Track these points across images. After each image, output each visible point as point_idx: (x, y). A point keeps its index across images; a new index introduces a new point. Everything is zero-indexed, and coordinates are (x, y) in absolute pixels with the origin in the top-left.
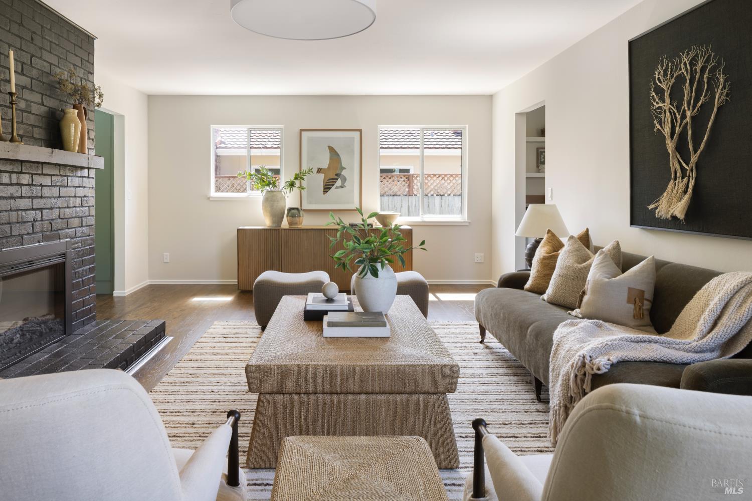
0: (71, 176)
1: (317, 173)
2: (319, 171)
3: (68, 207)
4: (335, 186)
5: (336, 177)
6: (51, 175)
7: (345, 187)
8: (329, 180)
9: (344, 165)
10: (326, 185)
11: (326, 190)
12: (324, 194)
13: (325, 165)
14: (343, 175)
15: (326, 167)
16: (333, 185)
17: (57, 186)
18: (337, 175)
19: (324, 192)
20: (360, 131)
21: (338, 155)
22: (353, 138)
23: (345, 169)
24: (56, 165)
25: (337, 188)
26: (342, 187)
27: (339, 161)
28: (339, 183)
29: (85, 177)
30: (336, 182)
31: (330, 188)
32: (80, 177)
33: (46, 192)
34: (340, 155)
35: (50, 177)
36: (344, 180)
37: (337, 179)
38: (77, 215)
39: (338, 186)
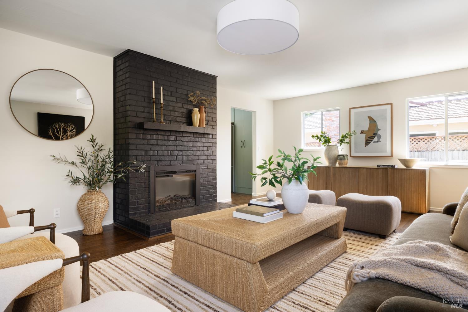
0: (200, 138)
1: (361, 134)
2: (362, 132)
3: (199, 151)
4: (373, 141)
5: (374, 136)
6: (188, 137)
7: (380, 141)
8: (368, 138)
9: (379, 128)
10: (367, 141)
11: (367, 144)
12: (365, 146)
13: (366, 128)
14: (379, 134)
15: (367, 130)
16: (372, 141)
17: (191, 141)
18: (374, 134)
19: (365, 145)
20: (391, 104)
21: (375, 121)
22: (386, 109)
23: (380, 130)
24: (190, 132)
25: (374, 142)
26: (378, 142)
27: (376, 125)
28: (376, 139)
29: (210, 138)
30: (373, 139)
31: (369, 143)
32: (207, 138)
33: (185, 144)
34: (376, 121)
35: (187, 137)
36: (380, 137)
37: (374, 137)
38: (204, 154)
39: (375, 141)
